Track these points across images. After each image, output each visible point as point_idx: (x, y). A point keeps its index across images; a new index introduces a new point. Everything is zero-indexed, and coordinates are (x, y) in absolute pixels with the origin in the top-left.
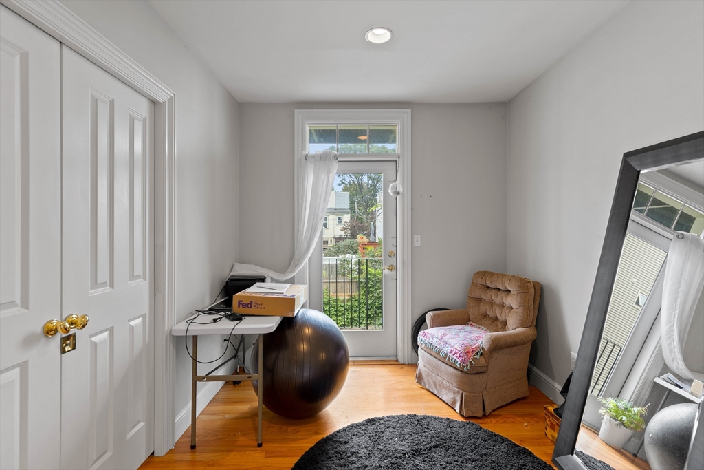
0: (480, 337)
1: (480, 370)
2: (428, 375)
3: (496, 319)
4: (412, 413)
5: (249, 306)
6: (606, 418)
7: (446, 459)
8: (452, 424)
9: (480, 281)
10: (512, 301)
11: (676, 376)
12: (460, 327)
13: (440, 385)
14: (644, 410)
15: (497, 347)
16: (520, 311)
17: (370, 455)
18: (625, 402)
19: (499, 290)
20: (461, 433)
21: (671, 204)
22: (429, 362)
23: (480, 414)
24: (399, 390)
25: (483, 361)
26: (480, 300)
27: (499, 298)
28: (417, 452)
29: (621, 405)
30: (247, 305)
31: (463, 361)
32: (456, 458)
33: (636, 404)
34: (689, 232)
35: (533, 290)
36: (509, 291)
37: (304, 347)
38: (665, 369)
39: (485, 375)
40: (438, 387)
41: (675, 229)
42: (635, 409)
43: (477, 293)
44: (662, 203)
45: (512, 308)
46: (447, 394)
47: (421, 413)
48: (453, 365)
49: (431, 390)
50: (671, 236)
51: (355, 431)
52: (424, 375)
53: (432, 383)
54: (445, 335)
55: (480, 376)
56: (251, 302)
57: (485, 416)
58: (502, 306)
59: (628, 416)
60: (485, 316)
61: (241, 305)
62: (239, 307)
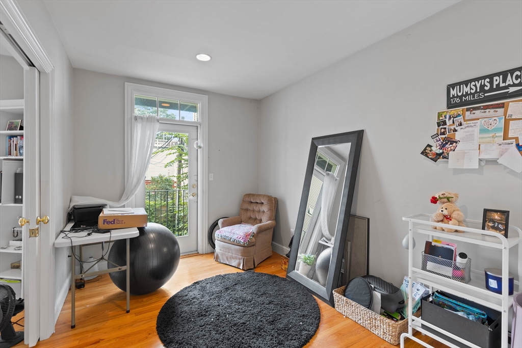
0: (252, 229)
1: (253, 244)
2: (222, 254)
3: (256, 219)
4: (218, 274)
5: (113, 222)
6: (302, 263)
7: (242, 288)
8: (240, 274)
9: (248, 199)
10: (265, 208)
11: (326, 238)
12: (239, 225)
13: (230, 258)
14: (315, 256)
15: (260, 231)
16: (269, 212)
17: (203, 296)
18: (308, 254)
19: (257, 203)
20: (246, 276)
21: (325, 159)
22: (223, 247)
23: (253, 267)
24: (206, 267)
25: (254, 239)
26: (247, 210)
27: (257, 208)
28: (227, 289)
29: (307, 256)
30: (111, 222)
31: (245, 241)
32: (247, 286)
33: (312, 254)
34: (330, 171)
35: (274, 202)
36: (263, 203)
37: (152, 246)
38: (323, 236)
39: (254, 246)
40: (229, 259)
41: (326, 171)
42: (312, 256)
43: (246, 206)
44: (322, 159)
45: (264, 212)
46: (235, 261)
47: (222, 274)
48: (239, 245)
49: (224, 262)
50: (325, 174)
51: (189, 289)
52: (219, 255)
53: (225, 258)
54: (233, 230)
55: (253, 247)
56: (114, 220)
57: (255, 267)
58: (259, 211)
59: (309, 260)
60: (250, 218)
61: (106, 223)
62: (104, 224)
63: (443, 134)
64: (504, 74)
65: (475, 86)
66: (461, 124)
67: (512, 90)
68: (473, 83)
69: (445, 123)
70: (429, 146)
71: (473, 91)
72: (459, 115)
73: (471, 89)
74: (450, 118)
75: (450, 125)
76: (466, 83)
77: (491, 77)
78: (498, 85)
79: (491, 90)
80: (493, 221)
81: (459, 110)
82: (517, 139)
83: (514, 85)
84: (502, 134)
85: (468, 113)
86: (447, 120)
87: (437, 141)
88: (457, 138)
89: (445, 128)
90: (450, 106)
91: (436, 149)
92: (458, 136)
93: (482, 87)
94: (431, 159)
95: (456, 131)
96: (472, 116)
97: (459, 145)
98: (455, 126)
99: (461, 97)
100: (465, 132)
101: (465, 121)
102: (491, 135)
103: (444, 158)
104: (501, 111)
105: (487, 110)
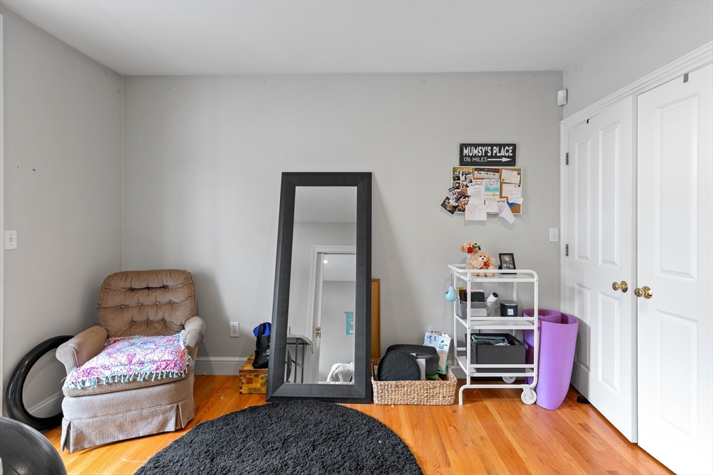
9: (119, 284)
13: (132, 423)
19: (151, 288)
27: (151, 298)
36: (167, 287)
40: (128, 427)
43: (114, 300)
45: (174, 303)
63: (458, 188)
64: (500, 146)
65: (481, 150)
66: (471, 182)
67: (504, 160)
68: (480, 148)
69: (459, 179)
70: (448, 198)
71: (480, 155)
72: (469, 173)
73: (479, 152)
74: (463, 175)
75: (463, 181)
76: (476, 146)
77: (492, 146)
78: (496, 154)
79: (491, 157)
80: (506, 262)
81: (470, 168)
82: (507, 198)
83: (505, 157)
84: (499, 193)
85: (476, 172)
86: (461, 175)
87: (454, 194)
88: (469, 194)
89: (459, 183)
90: (462, 163)
91: (453, 203)
92: (470, 191)
93: (486, 152)
94: (449, 211)
95: (467, 186)
96: (479, 176)
97: (471, 199)
98: (466, 183)
99: (471, 157)
100: (474, 188)
101: (474, 179)
102: (492, 193)
103: (459, 210)
104: (497, 174)
105: (489, 173)
